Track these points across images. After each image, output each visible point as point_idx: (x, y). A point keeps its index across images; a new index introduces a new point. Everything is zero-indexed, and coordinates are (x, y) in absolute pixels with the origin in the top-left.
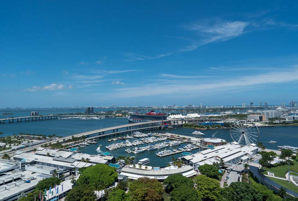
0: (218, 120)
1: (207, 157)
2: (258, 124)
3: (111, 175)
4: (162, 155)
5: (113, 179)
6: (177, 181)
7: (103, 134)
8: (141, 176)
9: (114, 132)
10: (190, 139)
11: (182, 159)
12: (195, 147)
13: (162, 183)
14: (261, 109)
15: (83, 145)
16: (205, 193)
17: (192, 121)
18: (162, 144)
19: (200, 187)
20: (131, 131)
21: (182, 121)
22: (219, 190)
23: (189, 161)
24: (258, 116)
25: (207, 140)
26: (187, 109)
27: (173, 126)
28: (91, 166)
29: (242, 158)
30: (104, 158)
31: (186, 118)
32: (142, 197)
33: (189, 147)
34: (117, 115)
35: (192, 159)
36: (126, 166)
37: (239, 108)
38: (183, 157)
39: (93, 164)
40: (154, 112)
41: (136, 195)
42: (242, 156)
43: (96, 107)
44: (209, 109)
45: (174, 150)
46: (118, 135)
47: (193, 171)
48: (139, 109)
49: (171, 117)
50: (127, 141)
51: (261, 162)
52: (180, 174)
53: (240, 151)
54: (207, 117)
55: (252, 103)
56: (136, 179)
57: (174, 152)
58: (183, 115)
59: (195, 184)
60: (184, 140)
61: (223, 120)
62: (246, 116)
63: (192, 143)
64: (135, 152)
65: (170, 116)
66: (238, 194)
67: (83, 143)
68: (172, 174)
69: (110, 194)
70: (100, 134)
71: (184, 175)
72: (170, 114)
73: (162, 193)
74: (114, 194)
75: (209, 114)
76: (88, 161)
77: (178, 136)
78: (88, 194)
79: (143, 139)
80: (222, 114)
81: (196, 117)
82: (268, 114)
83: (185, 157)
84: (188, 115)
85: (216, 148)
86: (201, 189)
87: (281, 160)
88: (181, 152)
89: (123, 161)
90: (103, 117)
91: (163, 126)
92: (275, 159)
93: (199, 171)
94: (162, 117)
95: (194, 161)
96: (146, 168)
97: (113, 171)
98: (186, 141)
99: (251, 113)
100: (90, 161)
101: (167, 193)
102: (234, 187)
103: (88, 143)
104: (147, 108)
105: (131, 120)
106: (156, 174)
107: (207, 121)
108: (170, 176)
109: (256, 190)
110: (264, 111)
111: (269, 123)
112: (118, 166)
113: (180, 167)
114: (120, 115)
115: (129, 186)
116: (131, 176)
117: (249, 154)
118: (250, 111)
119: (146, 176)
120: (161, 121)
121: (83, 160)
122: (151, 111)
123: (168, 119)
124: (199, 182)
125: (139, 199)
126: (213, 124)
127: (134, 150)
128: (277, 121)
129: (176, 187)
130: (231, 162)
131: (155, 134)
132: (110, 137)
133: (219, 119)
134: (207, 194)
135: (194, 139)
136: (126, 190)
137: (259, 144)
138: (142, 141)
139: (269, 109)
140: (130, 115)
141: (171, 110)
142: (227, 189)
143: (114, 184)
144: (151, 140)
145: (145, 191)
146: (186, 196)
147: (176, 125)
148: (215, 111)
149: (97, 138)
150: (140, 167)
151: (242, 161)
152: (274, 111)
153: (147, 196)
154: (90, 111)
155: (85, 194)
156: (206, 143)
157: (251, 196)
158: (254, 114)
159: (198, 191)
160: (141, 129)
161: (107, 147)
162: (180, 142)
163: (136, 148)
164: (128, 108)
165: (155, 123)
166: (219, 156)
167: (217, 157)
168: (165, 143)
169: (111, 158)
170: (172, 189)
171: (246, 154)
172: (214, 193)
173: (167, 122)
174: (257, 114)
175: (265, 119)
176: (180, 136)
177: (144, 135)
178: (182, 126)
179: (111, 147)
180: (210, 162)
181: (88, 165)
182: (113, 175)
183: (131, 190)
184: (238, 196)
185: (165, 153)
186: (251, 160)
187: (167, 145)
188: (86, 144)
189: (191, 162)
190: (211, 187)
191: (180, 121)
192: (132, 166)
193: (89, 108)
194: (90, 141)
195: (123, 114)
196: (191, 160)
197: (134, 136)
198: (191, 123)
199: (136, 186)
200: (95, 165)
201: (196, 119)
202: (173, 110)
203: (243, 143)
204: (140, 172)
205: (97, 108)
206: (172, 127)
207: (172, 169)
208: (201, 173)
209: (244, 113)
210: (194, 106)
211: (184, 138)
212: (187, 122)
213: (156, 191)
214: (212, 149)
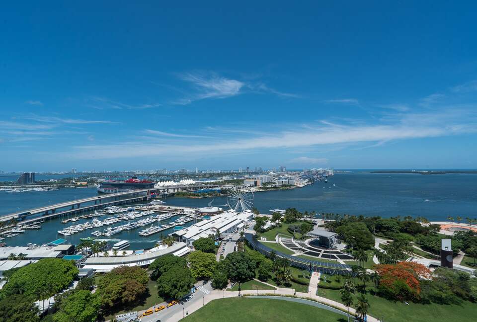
0: (215, 187)
1: (202, 229)
2: (253, 189)
3: (66, 272)
4: (147, 233)
5: (70, 278)
6: (167, 264)
7: (53, 213)
8: (116, 266)
9: (73, 209)
10: (183, 210)
11: (173, 235)
12: (189, 220)
13: (147, 269)
14: (256, 173)
15: (13, 233)
16: (200, 271)
17: (185, 189)
18: (148, 219)
19: (194, 265)
20: (101, 206)
21: (174, 189)
22: (215, 265)
23: (181, 237)
24: (254, 181)
25: (203, 210)
26: (180, 175)
27: (162, 195)
28: (28, 264)
29: (238, 226)
30: (54, 248)
31: (178, 186)
32: (118, 293)
33: (181, 220)
34: (79, 184)
35: (186, 234)
36: (93, 255)
37: (235, 173)
38: (174, 233)
39: (33, 261)
40: (136, 178)
41: (108, 293)
42: (238, 224)
43: (41, 173)
44: (205, 174)
45: (163, 226)
46: (80, 212)
47: (187, 248)
48: (115, 175)
49: (160, 185)
50: (95, 220)
51: (255, 228)
52: (170, 255)
53: (237, 219)
54: (204, 183)
55: (248, 168)
56: (109, 271)
57: (163, 228)
58: (175, 182)
59: (189, 263)
60: (176, 212)
61: (220, 186)
62: (242, 181)
63: (186, 215)
64: (108, 234)
65: (159, 183)
66: (234, 265)
67: (13, 230)
68: (160, 256)
69: (64, 301)
70: (47, 213)
71: (175, 254)
72: (158, 180)
73: (147, 282)
74: (71, 300)
75: (205, 180)
76: (22, 257)
77: (169, 208)
78: (21, 310)
79: (120, 215)
80: (219, 180)
81: (191, 184)
82: (262, 178)
83: (177, 233)
84: (181, 181)
85: (213, 218)
86: (196, 267)
87: (272, 224)
88: (172, 227)
89: (88, 248)
90: (53, 188)
91: (149, 197)
92: (267, 223)
93: (193, 246)
94: (147, 185)
95: (187, 236)
96: (125, 253)
97: (71, 266)
98: (179, 213)
99: (247, 178)
100: (27, 257)
101: (153, 281)
102: (230, 258)
103: (23, 229)
104: (126, 173)
105: (103, 190)
106: (139, 259)
107: (203, 188)
108: (158, 258)
109: (251, 257)
110: (258, 176)
111: (263, 188)
112: (79, 257)
113: (170, 245)
114: (85, 183)
115: (97, 282)
116: (100, 268)
117: (244, 221)
118: (246, 176)
119: (123, 265)
120: (147, 190)
121: (13, 257)
122: (133, 178)
123: (156, 187)
124: (194, 260)
125: (112, 298)
126: (210, 191)
127: (106, 232)
128: (269, 186)
129: (165, 272)
130: (228, 231)
131: (138, 207)
132: (65, 216)
133: (216, 185)
134: (202, 271)
135: (187, 210)
136: (92, 289)
137: (254, 210)
138: (118, 218)
139: (263, 174)
140: (101, 183)
141: (160, 175)
142: (223, 262)
143: (71, 284)
144: (132, 215)
145: (122, 284)
146: (178, 279)
147: (166, 195)
148: (211, 176)
149: (42, 219)
150: (116, 253)
151: (238, 229)
152: (267, 176)
153: (125, 290)
154: (27, 178)
155: (16, 311)
156: (202, 213)
157: (246, 264)
158: (250, 179)
159: (191, 270)
160: (118, 203)
161: (59, 232)
162: (171, 215)
163: (110, 229)
164: (97, 173)
165: (138, 193)
166: (215, 227)
167: (214, 228)
168: (151, 217)
169: (66, 247)
170: (160, 274)
171: (242, 222)
172: (209, 270)
173: (154, 191)
174: (253, 179)
175: (260, 185)
176: (171, 207)
177: (122, 209)
178: (173, 195)
179: (67, 232)
180: (205, 235)
181: (24, 263)
182: (70, 272)
183: (100, 287)
184: (234, 268)
185: (152, 230)
186: (246, 227)
187: (154, 220)
188: (19, 230)
189: (184, 237)
190: (206, 263)
191: (172, 189)
192: (102, 254)
193: (27, 175)
194: (28, 226)
195: (88, 182)
196: (184, 236)
197: (107, 212)
198: (185, 191)
199: (108, 280)
200: (36, 261)
201: (190, 186)
202: (163, 175)
203: (240, 211)
204: (116, 260)
205: (41, 175)
206: (161, 197)
207: (161, 250)
208: (195, 249)
209: (240, 178)
210: (188, 171)
211: (176, 210)
212: (180, 191)
213: (138, 281)
214: (208, 220)
